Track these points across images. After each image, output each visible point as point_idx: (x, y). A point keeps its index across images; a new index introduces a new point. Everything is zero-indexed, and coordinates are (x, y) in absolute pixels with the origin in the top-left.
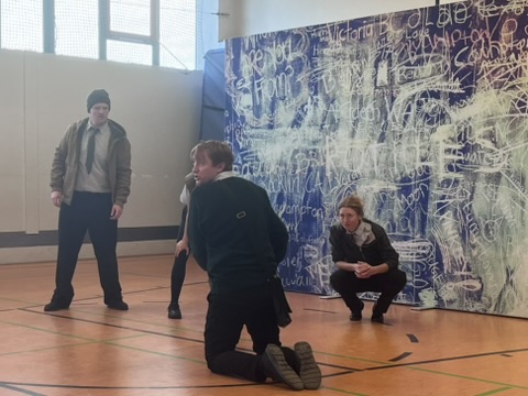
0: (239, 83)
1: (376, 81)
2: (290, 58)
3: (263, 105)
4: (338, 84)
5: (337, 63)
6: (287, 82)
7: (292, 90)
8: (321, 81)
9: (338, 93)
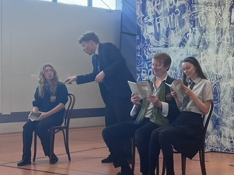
0: (145, 19)
1: (230, 19)
2: (178, 4)
3: (161, 33)
4: (207, 21)
5: (207, 8)
6: (176, 19)
7: (179, 24)
8: (197, 19)
9: (208, 26)
